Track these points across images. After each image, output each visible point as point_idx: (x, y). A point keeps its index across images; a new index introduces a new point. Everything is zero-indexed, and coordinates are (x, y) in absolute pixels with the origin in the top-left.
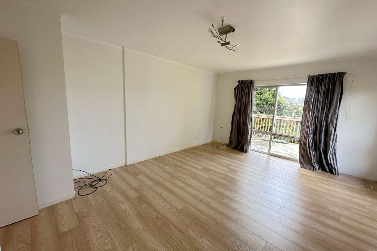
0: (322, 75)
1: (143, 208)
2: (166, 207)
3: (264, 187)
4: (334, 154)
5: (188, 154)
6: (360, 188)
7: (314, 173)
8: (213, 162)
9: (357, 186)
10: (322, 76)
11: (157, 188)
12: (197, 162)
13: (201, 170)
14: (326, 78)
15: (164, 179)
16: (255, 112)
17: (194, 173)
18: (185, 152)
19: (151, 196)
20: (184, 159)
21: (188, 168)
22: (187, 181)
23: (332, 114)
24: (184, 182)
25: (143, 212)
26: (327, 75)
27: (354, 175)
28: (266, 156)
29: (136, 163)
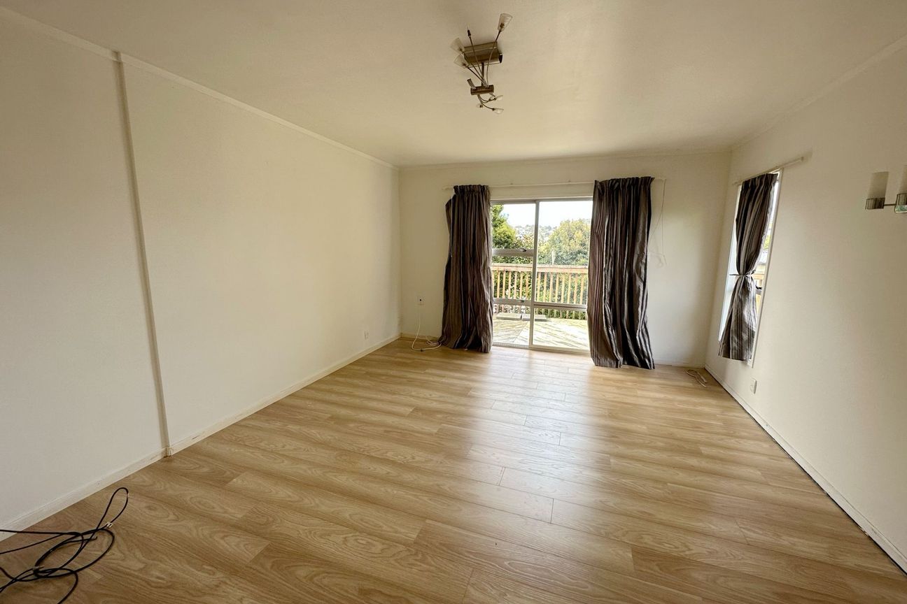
0: (618, 180)
1: (304, 581)
2: (373, 550)
3: (560, 424)
4: (644, 330)
5: (356, 381)
6: (691, 384)
7: (619, 372)
8: (427, 388)
9: (687, 383)
10: (617, 184)
11: (317, 502)
12: (389, 397)
13: (409, 416)
14: (624, 186)
15: (324, 466)
16: (495, 260)
17: (397, 428)
18: (342, 376)
19: (310, 532)
20: (350, 395)
21: (375, 418)
22: (390, 455)
23: (639, 257)
24: (384, 461)
25: (308, 592)
26: (625, 180)
27: (673, 364)
28: (526, 353)
29: (203, 441)
